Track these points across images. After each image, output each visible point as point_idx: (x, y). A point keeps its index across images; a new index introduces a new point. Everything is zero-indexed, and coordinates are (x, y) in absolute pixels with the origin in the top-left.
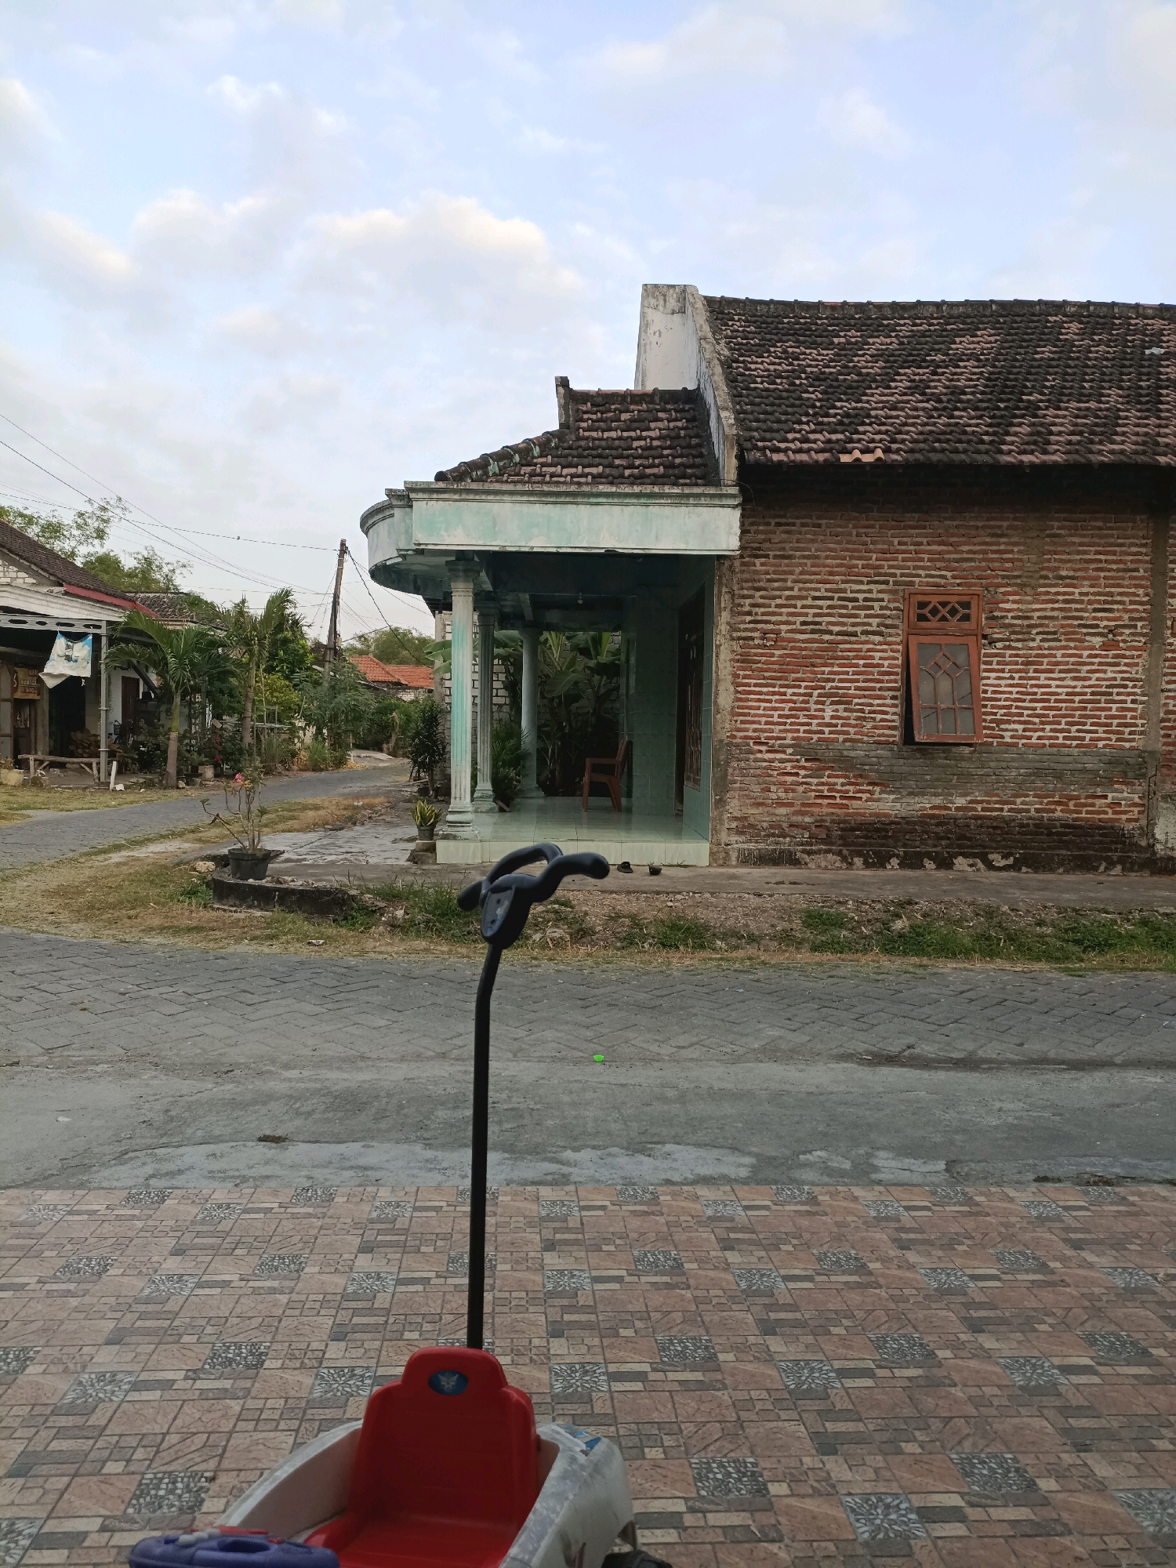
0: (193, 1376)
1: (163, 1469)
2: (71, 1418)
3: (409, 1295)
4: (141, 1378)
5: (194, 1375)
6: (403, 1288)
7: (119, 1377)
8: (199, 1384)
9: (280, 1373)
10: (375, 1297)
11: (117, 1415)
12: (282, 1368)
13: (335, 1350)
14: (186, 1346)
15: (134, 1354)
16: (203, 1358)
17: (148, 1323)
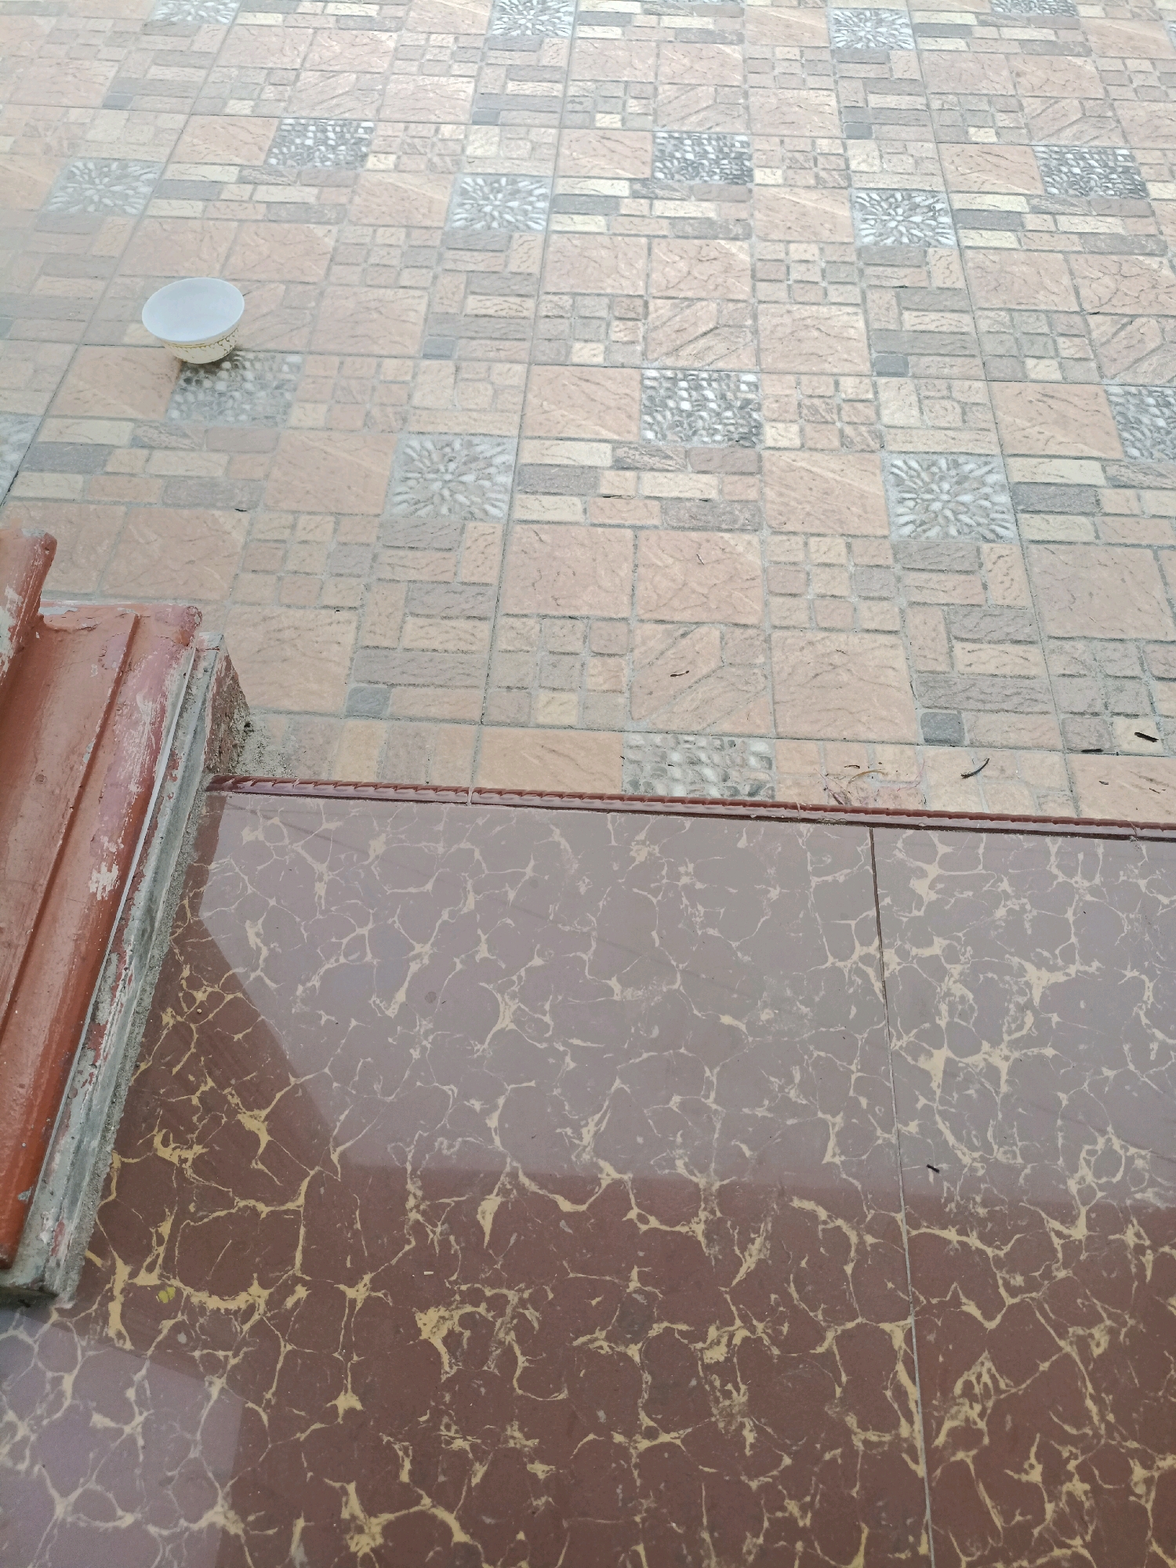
0: (644, 192)
1: (669, 361)
2: (478, 256)
3: (945, 56)
4: (560, 190)
5: (645, 189)
6: (928, 43)
7: (523, 184)
8: (659, 207)
9: (784, 193)
10: (888, 57)
11: (551, 257)
12: (789, 184)
13: (862, 156)
14: (608, 134)
15: (529, 146)
16: (648, 158)
17: (528, 88)
